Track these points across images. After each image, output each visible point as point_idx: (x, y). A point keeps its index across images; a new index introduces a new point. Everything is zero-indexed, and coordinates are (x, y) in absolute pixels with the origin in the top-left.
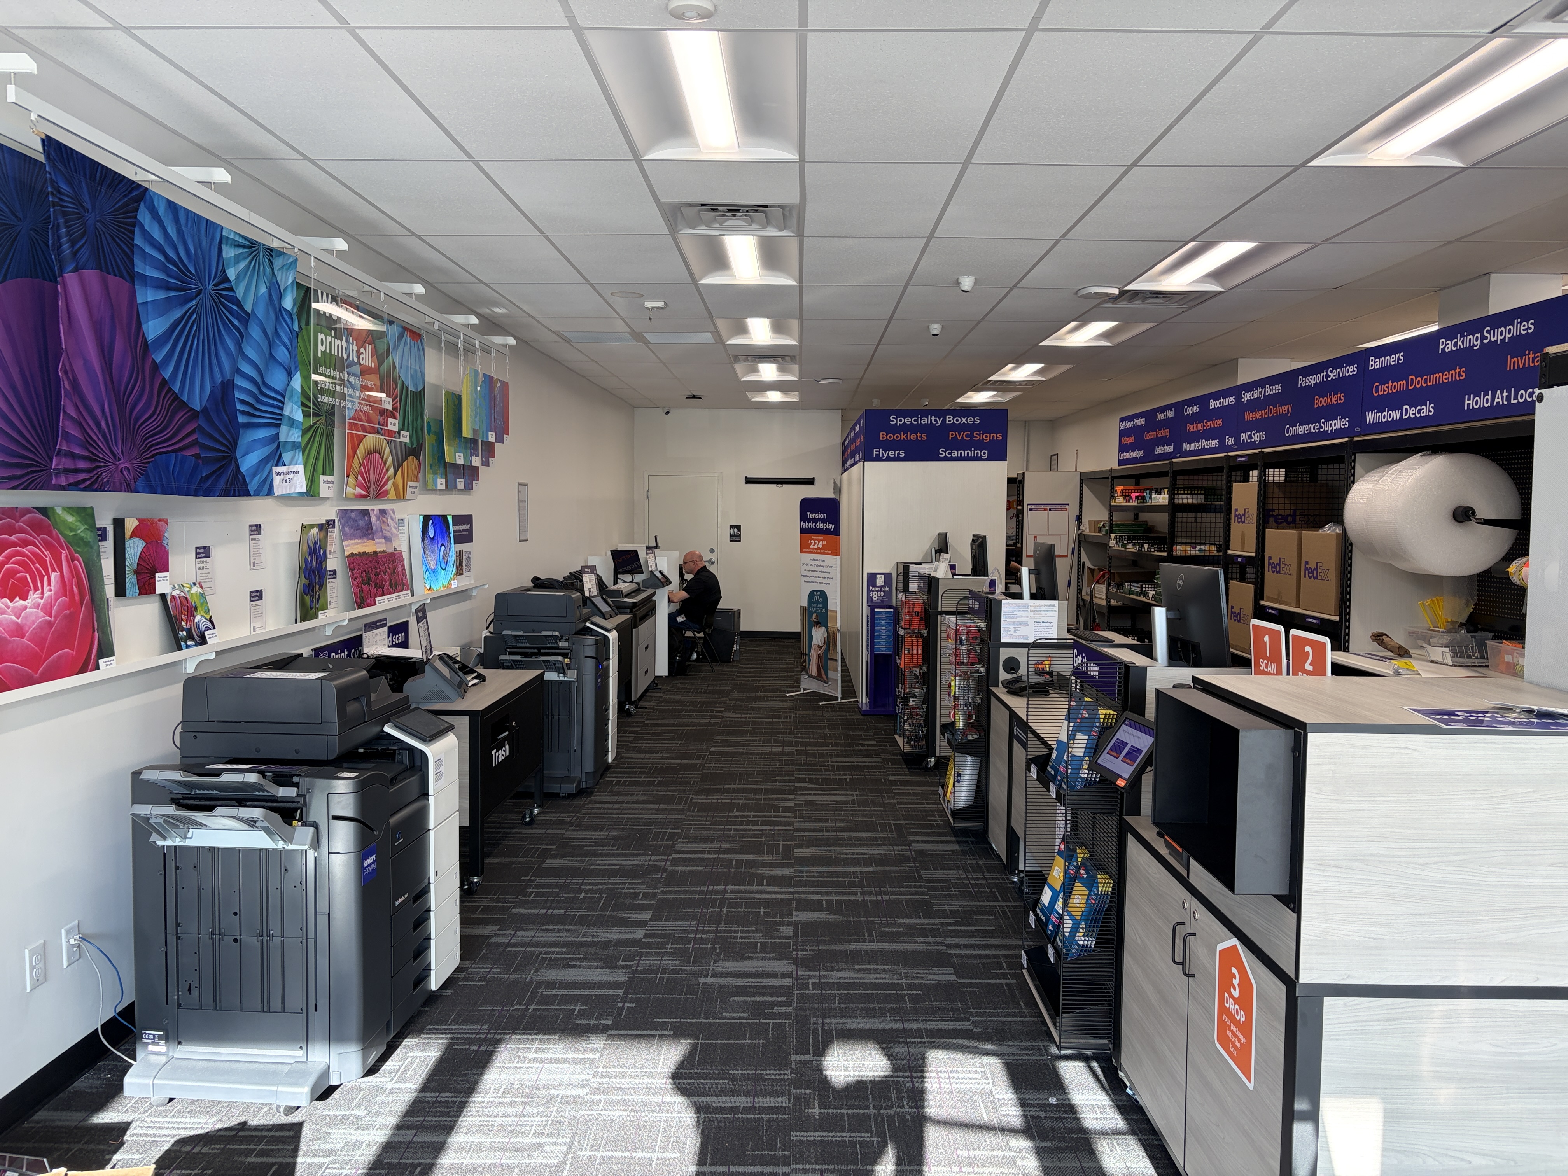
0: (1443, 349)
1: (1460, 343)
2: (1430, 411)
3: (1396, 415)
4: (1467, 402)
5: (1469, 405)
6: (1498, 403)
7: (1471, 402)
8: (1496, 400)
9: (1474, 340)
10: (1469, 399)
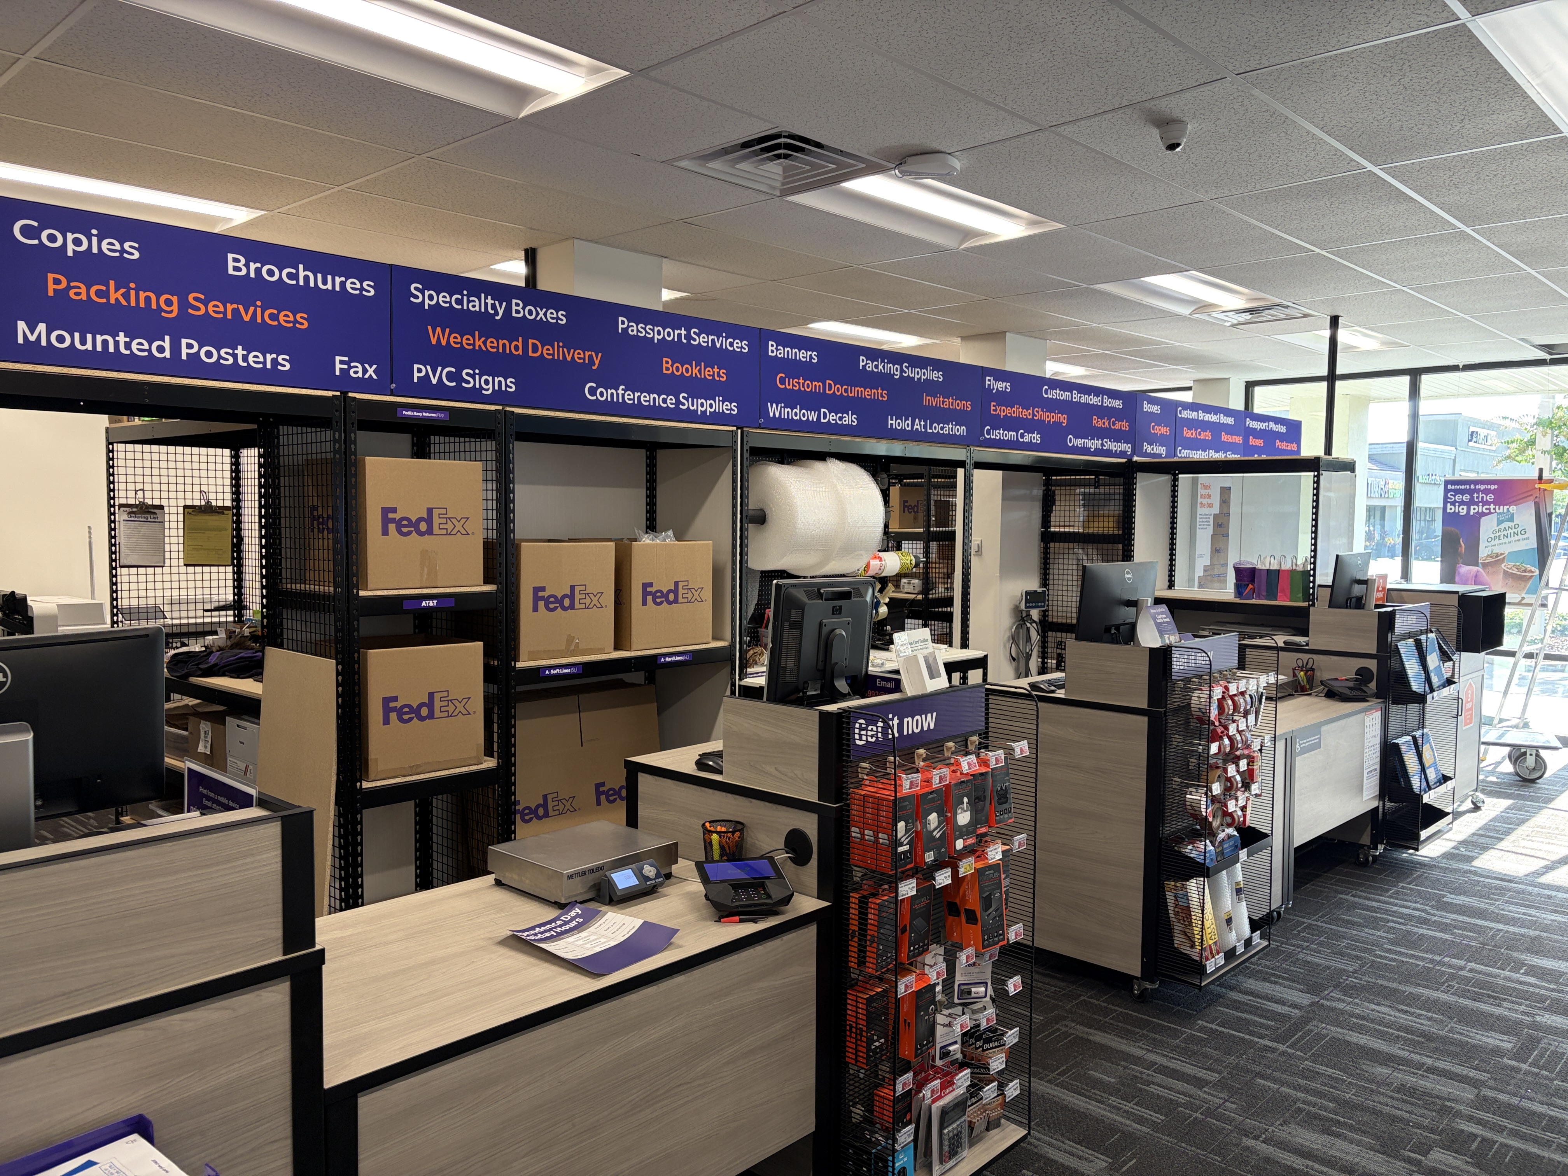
0: (864, 366)
1: (880, 367)
2: (852, 421)
3: (813, 416)
4: (890, 422)
5: (892, 424)
6: (917, 429)
7: (893, 422)
8: (916, 427)
9: (894, 370)
10: (892, 420)
